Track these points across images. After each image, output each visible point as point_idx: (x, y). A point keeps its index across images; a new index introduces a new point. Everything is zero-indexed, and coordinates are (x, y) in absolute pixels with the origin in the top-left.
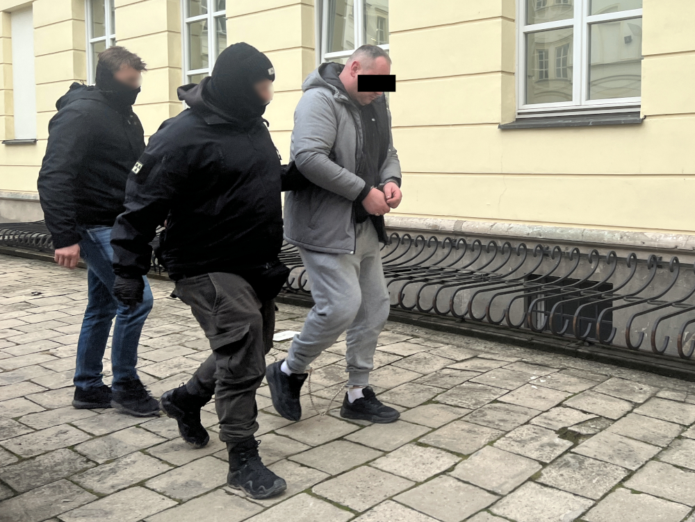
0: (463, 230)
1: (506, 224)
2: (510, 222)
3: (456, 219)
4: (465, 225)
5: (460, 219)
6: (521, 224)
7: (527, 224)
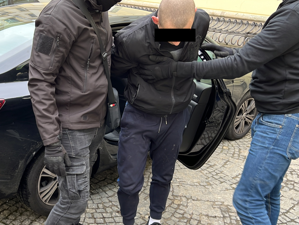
0: (224, 15)
1: (242, 14)
2: (244, 13)
3: (222, 11)
4: (225, 13)
5: (223, 11)
6: (248, 14)
7: (250, 14)
